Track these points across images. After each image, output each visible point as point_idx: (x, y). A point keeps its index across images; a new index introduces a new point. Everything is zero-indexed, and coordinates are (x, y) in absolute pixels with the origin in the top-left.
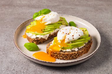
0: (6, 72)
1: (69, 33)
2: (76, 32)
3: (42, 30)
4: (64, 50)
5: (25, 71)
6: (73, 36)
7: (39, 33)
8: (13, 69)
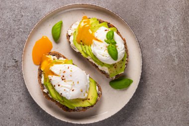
0: (17, 8)
1: (66, 80)
2: (66, 89)
3: (81, 41)
4: (43, 75)
5: (21, 29)
6: (59, 85)
7: (77, 38)
8: (24, 15)
